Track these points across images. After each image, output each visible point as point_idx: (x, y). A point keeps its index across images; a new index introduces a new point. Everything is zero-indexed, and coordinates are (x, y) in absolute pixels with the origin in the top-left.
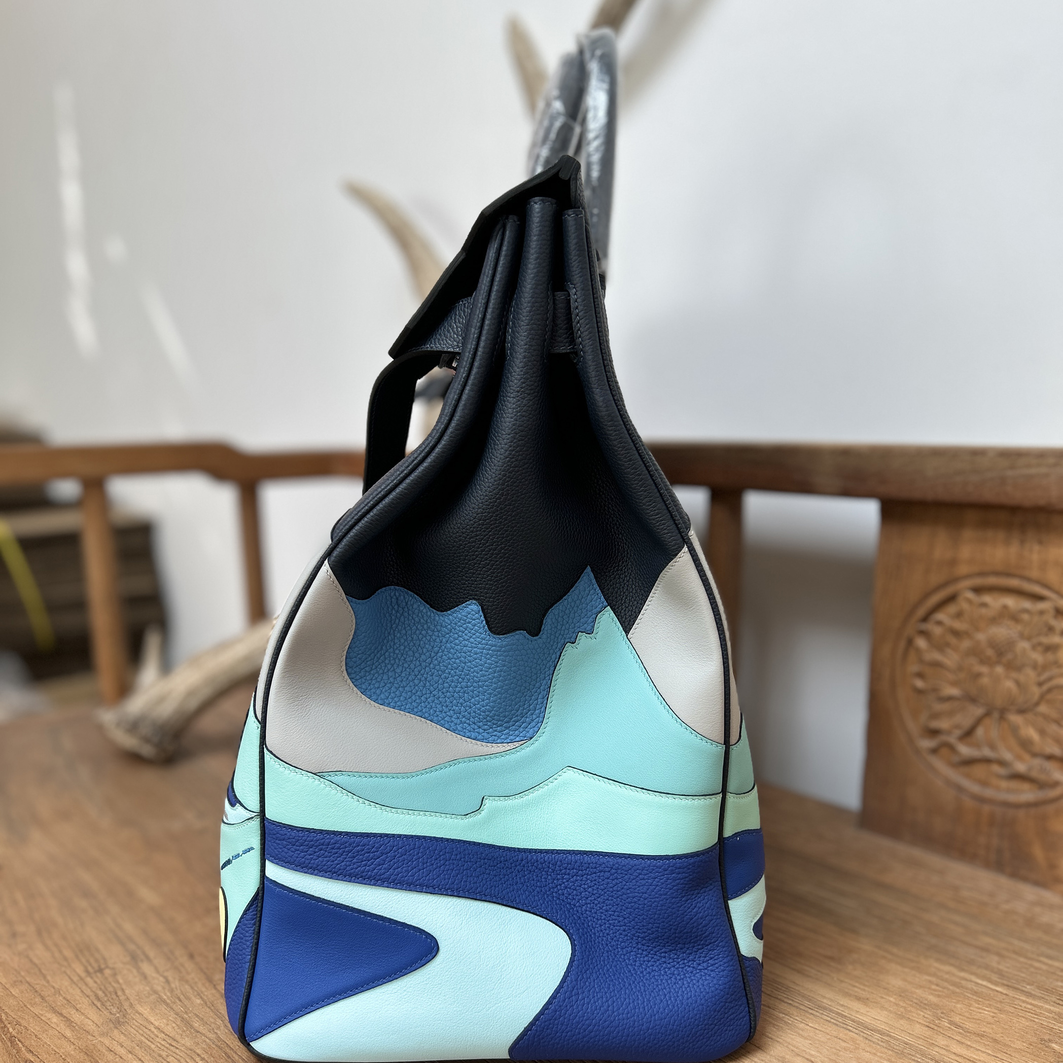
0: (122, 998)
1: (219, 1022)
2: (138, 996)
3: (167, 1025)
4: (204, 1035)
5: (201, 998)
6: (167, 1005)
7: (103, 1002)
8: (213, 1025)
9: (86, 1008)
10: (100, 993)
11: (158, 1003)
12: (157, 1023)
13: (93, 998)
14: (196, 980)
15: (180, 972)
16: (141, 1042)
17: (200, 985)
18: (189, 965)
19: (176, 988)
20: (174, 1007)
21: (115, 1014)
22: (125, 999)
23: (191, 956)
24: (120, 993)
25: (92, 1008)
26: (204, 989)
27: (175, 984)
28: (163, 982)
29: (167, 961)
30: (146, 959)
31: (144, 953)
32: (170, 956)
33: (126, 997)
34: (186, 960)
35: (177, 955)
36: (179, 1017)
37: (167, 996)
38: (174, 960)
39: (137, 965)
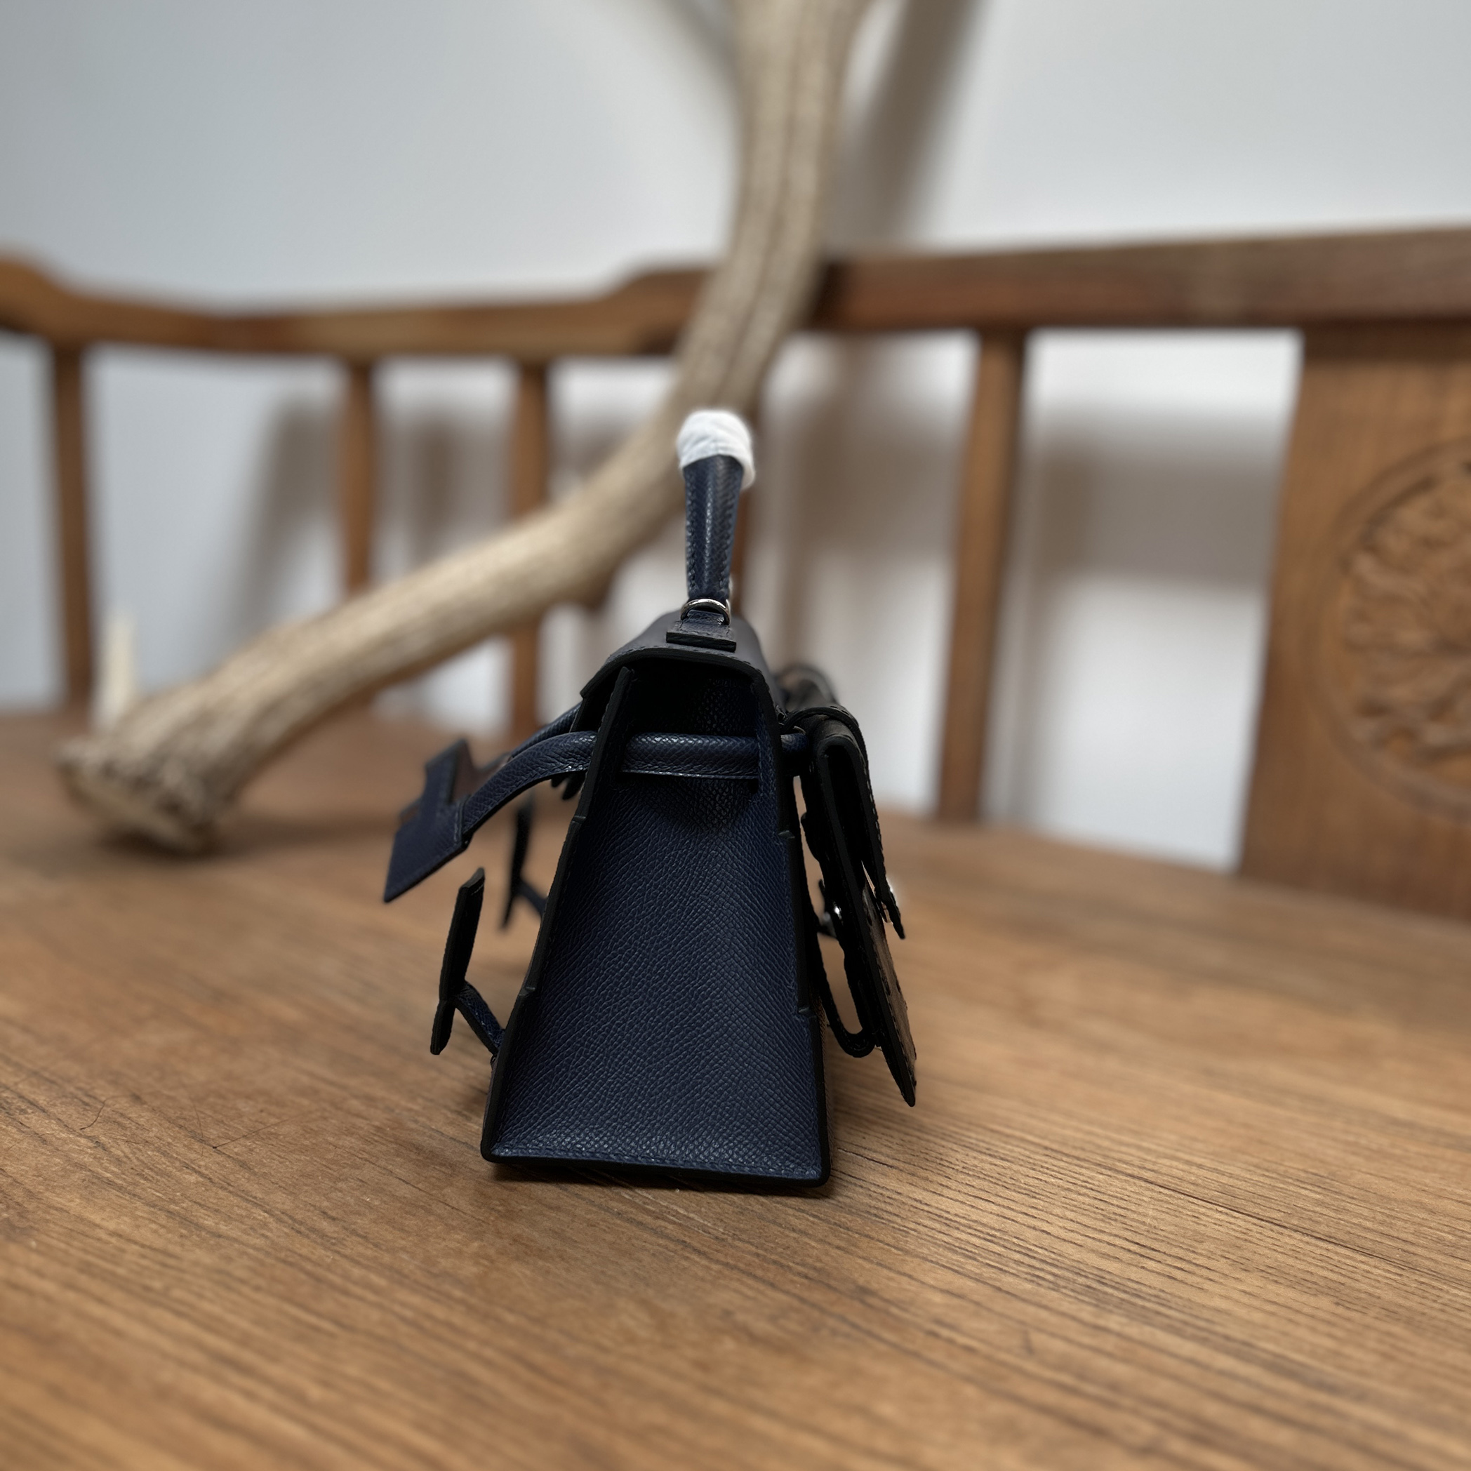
1: (260, 1215)
2: (40, 1175)
3: (138, 1227)
4: (236, 1240)
6: (120, 1188)
8: (249, 1222)
11: (95, 1187)
12: (111, 1225)
14: (169, 1140)
15: (124, 1127)
16: (89, 1264)
17: (182, 1150)
18: (141, 1115)
19: (127, 1157)
20: (138, 1191)
22: (11, 1184)
23: (137, 1099)
26: (193, 1156)
27: (121, 1150)
28: (90, 1148)
29: (85, 1110)
30: (28, 1107)
31: (21, 1097)
32: (86, 1099)
33: (10, 1180)
34: (127, 1105)
35: (103, 1099)
36: (160, 1210)
37: (112, 1172)
38: (99, 1107)
39: (14, 1119)
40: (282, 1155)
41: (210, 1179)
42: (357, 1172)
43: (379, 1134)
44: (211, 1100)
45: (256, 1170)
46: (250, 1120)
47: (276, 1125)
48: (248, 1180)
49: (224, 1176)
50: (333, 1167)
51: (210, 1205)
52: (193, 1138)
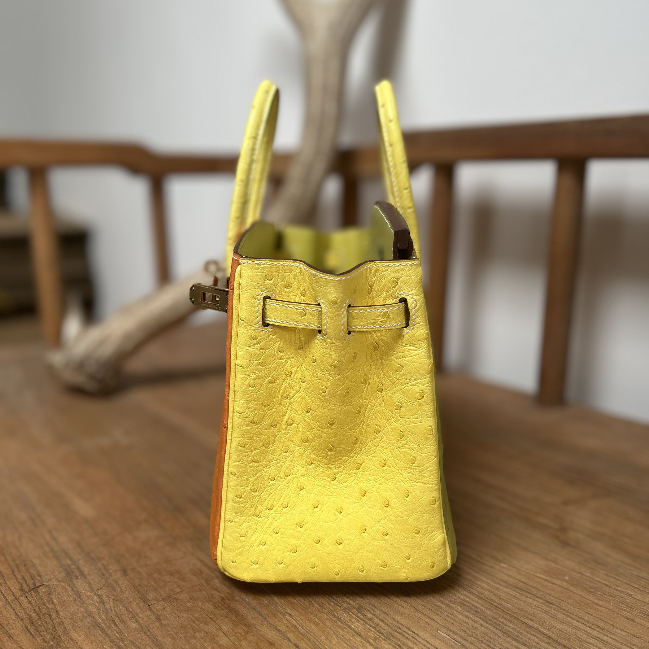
0: (57, 621)
2: (72, 619)
5: (137, 621)
6: (102, 629)
7: (36, 627)
9: (19, 635)
10: (34, 615)
11: (92, 628)
13: (27, 621)
14: (131, 600)
15: (114, 590)
17: (134, 606)
18: (123, 583)
19: (111, 609)
20: (109, 632)
21: (49, 642)
22: (60, 624)
23: (125, 572)
24: (54, 616)
25: (25, 634)
26: (138, 611)
27: (110, 604)
28: (97, 602)
29: (102, 578)
30: (80, 575)
31: (78, 568)
32: (104, 572)
33: (60, 620)
34: (120, 576)
35: (111, 571)
36: (115, 645)
37: (102, 619)
38: (108, 576)
39: (72, 582)
40: (177, 612)
41: (142, 626)
42: (206, 627)
43: (222, 602)
44: (155, 575)
45: (163, 622)
46: (169, 589)
47: (178, 593)
48: (158, 628)
49: (148, 625)
50: (197, 622)
51: (137, 643)
52: (141, 599)
